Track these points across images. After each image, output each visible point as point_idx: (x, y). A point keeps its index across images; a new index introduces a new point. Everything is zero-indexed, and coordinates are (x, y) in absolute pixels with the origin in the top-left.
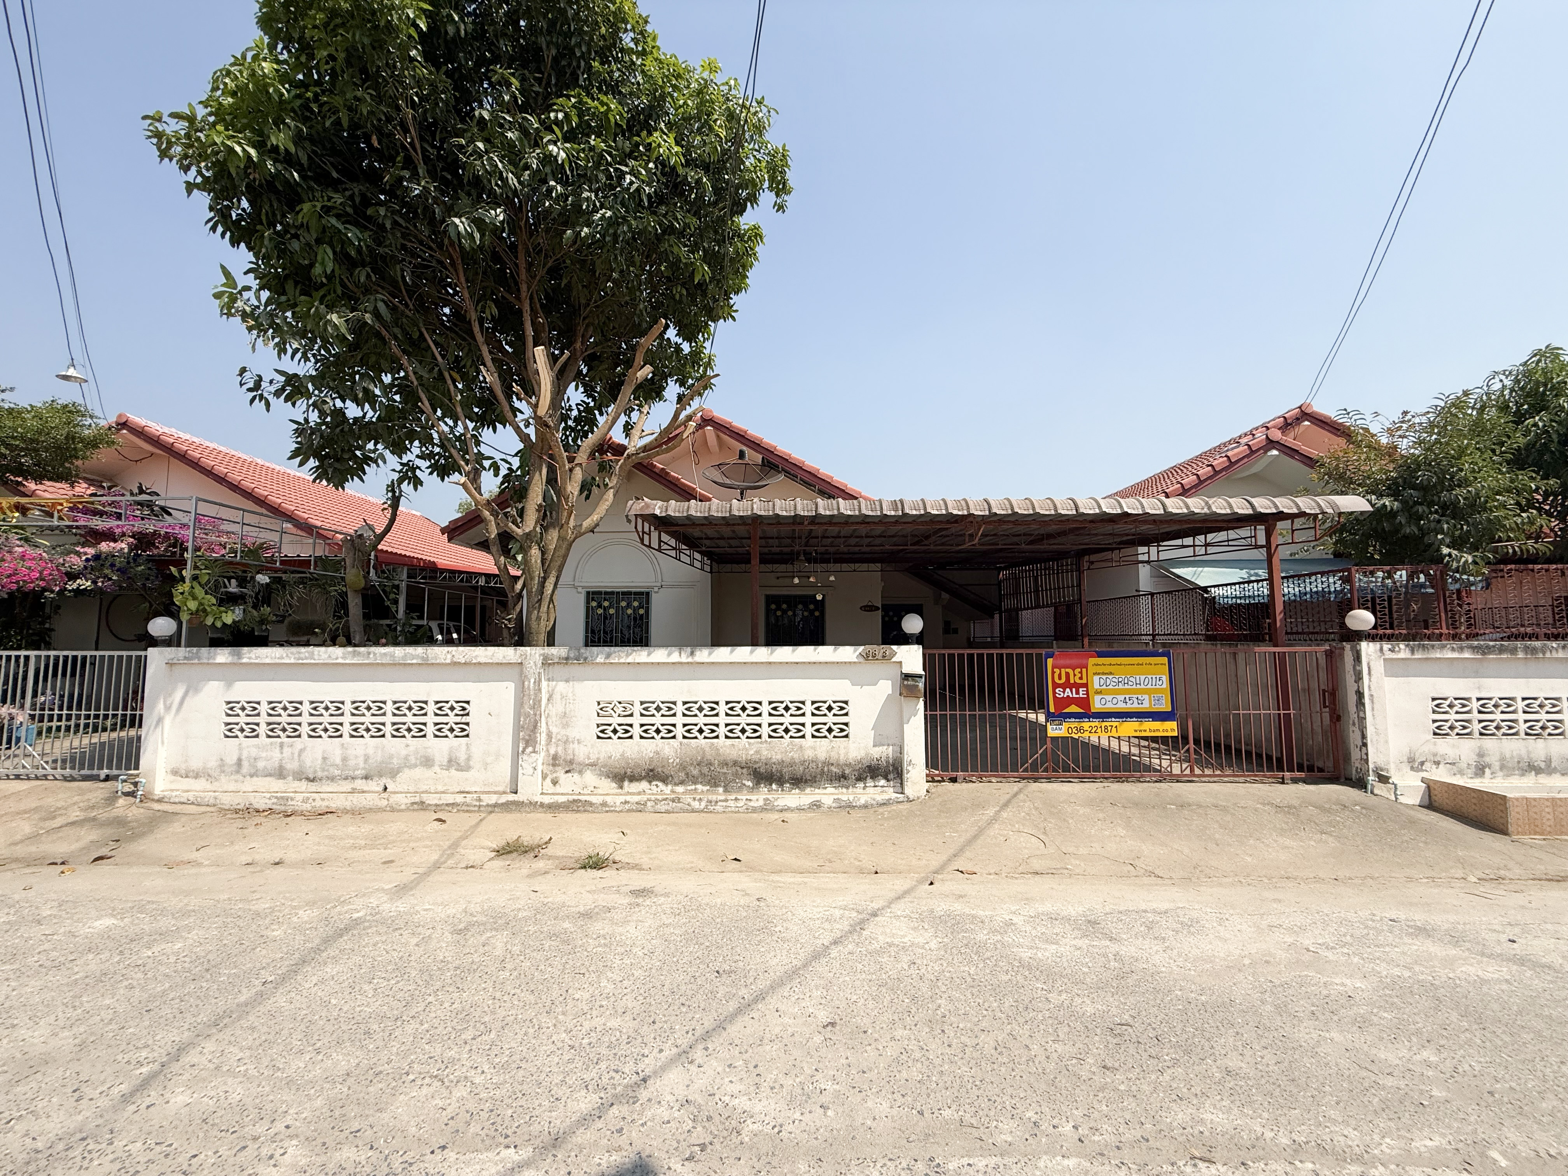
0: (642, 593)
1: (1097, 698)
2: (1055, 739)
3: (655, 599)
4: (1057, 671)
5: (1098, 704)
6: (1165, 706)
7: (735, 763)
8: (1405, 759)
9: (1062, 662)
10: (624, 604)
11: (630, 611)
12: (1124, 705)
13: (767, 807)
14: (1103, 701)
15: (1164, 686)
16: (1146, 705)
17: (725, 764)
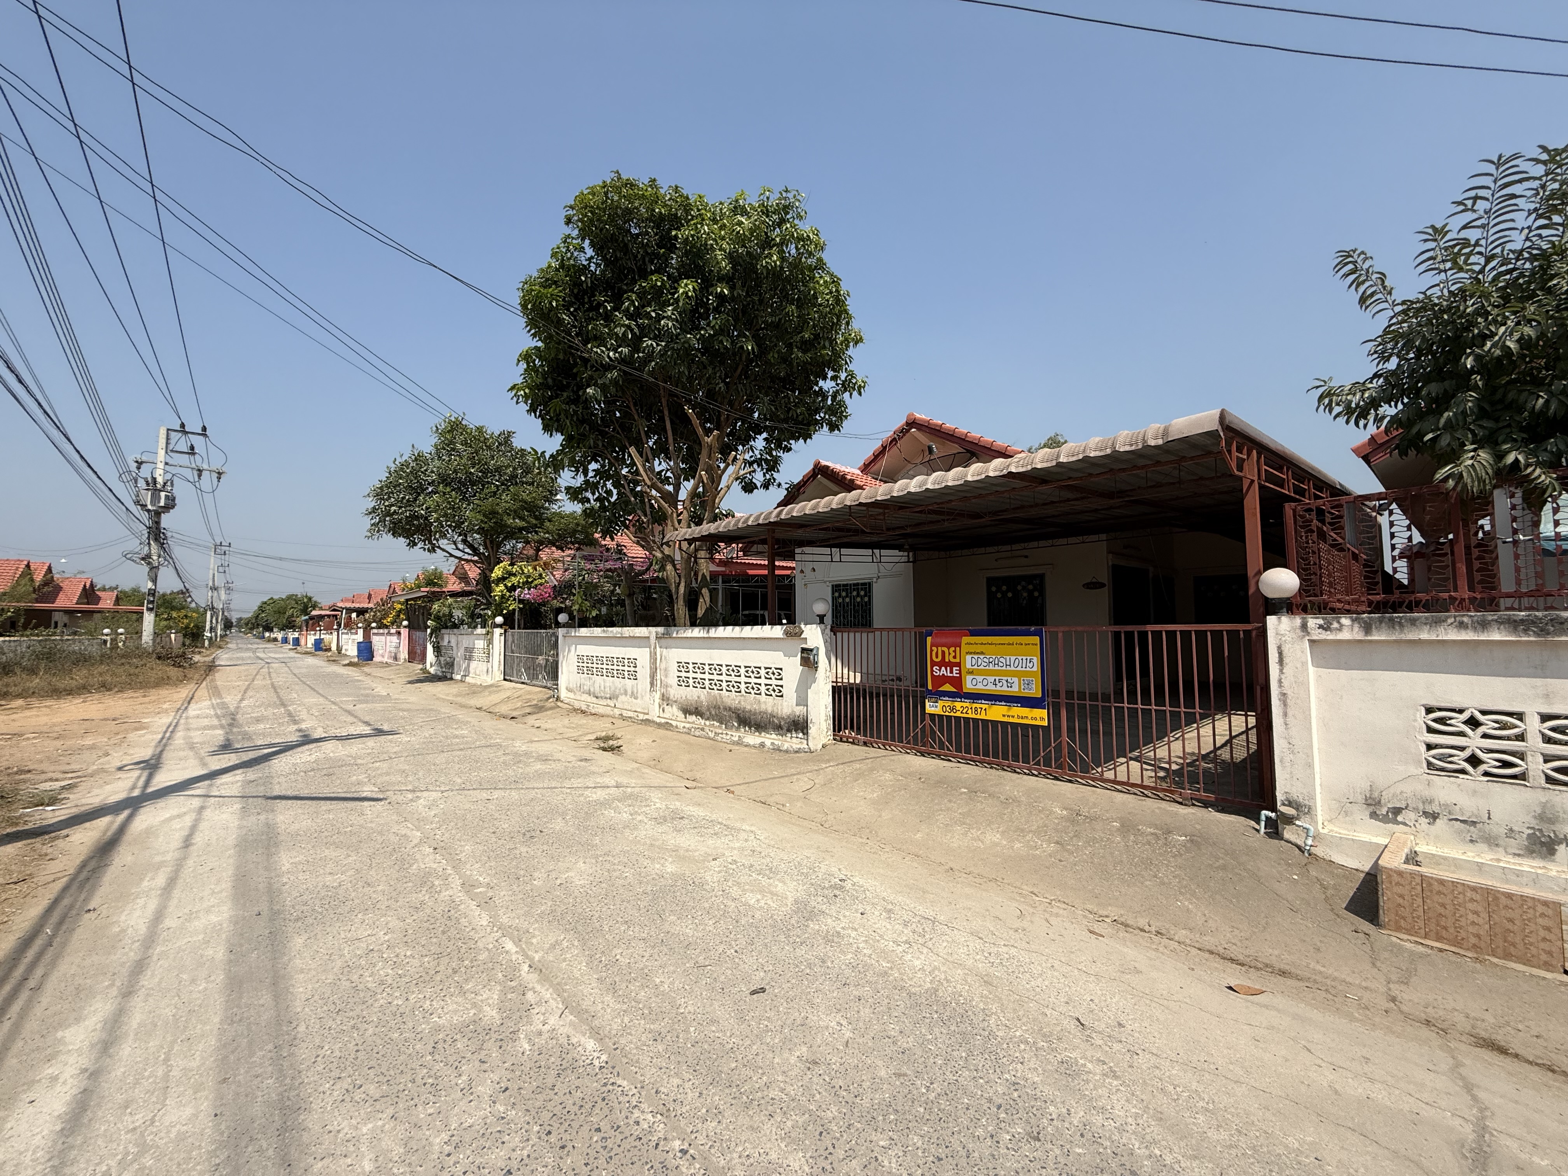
0: (865, 584)
1: (969, 678)
2: (932, 716)
3: (876, 588)
4: (934, 649)
5: (970, 684)
6: (1035, 691)
7: (730, 709)
8: (1360, 799)
9: (938, 640)
10: (855, 593)
11: (859, 599)
12: (993, 687)
13: (739, 743)
14: (974, 682)
15: (1035, 669)
16: (1015, 688)
17: (725, 709)
